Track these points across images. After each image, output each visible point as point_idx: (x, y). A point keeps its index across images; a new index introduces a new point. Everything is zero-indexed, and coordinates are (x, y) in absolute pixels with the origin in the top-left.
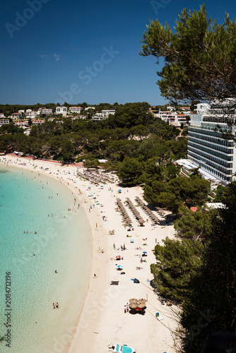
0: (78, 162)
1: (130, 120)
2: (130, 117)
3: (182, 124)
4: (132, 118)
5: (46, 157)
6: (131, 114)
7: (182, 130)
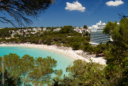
0: (53, 45)
1: (67, 31)
2: (67, 30)
3: (83, 33)
4: (68, 31)
5: (40, 44)
6: (67, 29)
7: (83, 34)
